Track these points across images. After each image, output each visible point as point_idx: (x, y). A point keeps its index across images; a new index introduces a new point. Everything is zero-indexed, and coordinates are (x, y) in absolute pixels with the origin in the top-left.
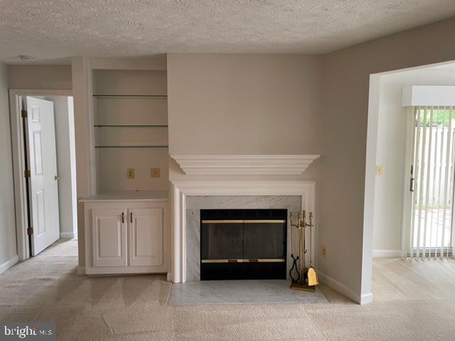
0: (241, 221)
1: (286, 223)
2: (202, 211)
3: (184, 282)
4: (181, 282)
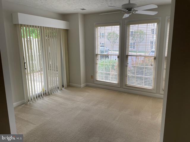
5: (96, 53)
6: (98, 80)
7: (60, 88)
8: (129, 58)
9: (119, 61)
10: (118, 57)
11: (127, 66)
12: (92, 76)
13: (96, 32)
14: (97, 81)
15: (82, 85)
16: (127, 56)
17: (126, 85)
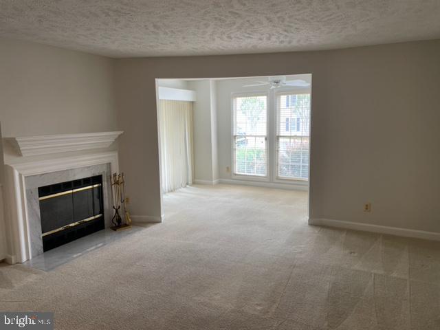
0: (71, 191)
1: (102, 186)
2: (39, 188)
3: (31, 258)
4: (28, 260)
5: (234, 134)
6: (237, 173)
7: (184, 185)
8: (281, 140)
9: (267, 144)
10: (266, 139)
11: (278, 151)
12: (228, 168)
13: (234, 105)
14: (236, 175)
15: (214, 182)
16: (278, 137)
17: (278, 178)
